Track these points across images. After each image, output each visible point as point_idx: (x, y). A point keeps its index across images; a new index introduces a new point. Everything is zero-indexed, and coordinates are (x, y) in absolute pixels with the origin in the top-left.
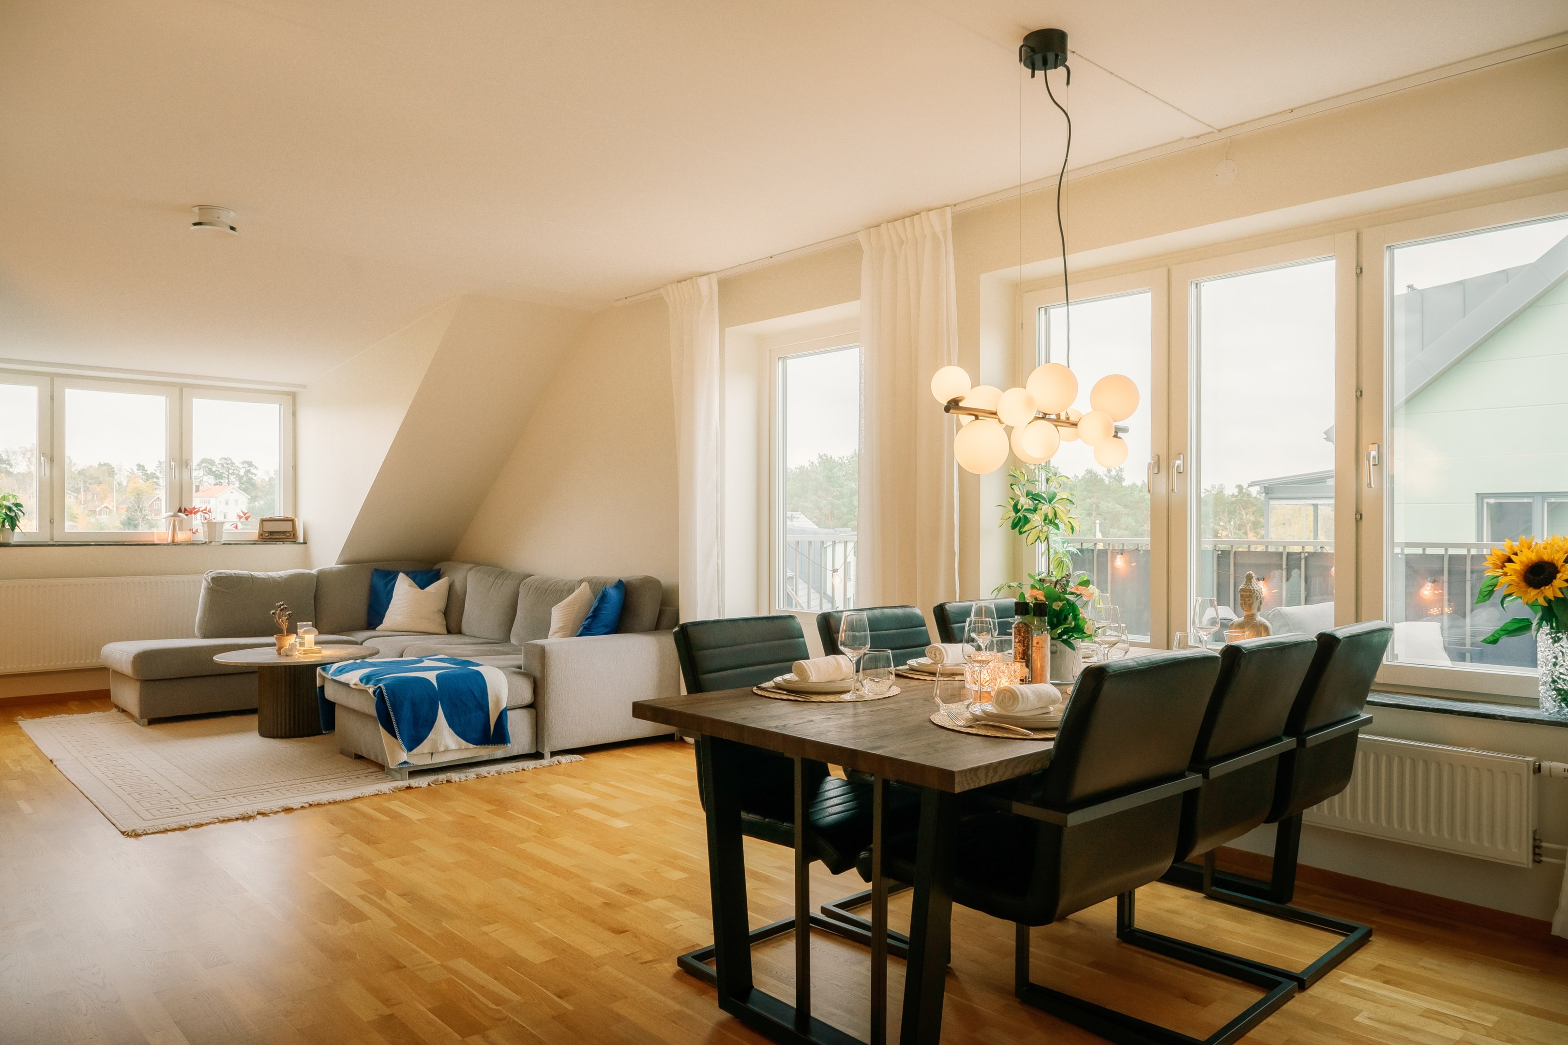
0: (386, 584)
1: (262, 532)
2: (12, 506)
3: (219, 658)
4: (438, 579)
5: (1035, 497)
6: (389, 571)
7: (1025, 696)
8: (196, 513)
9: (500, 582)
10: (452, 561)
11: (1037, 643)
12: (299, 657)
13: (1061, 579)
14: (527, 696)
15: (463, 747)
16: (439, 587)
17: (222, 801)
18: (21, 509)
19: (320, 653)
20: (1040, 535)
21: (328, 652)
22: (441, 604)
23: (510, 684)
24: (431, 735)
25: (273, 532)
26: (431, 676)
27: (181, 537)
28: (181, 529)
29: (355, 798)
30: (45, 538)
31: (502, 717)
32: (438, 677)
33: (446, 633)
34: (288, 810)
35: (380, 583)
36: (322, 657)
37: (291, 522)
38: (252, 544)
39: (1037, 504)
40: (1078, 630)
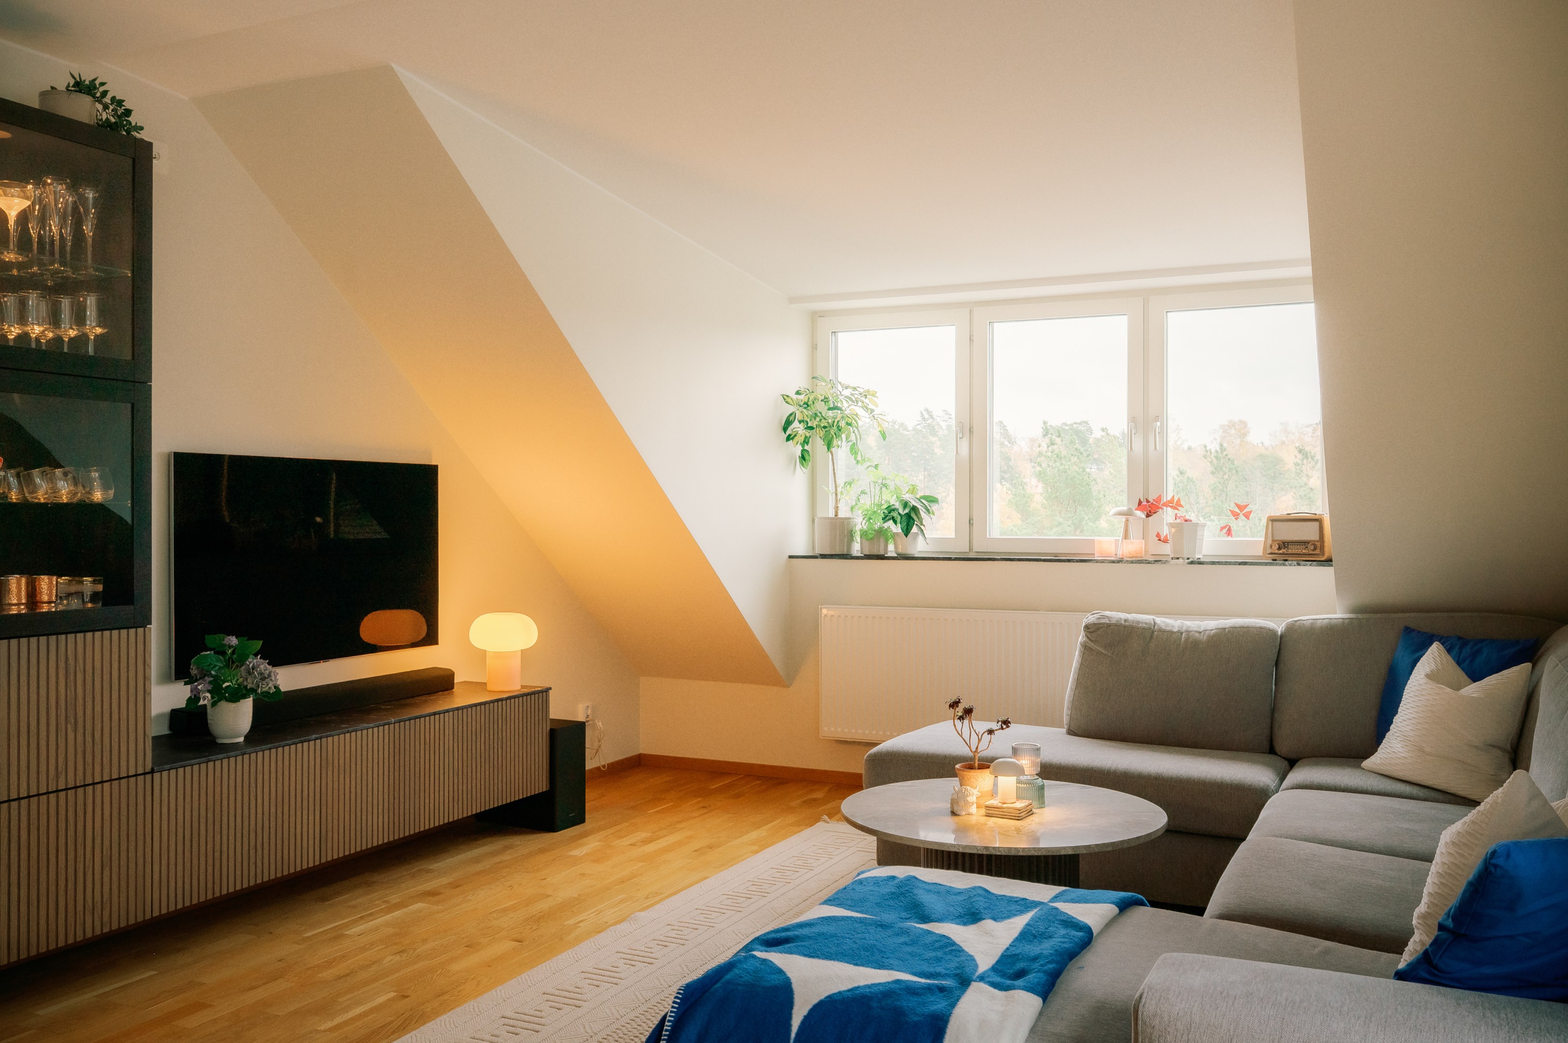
1: (1273, 542)
6: (1419, 634)
8: (1162, 508)
25: (1289, 542)
27: (1134, 548)
37: (1317, 524)
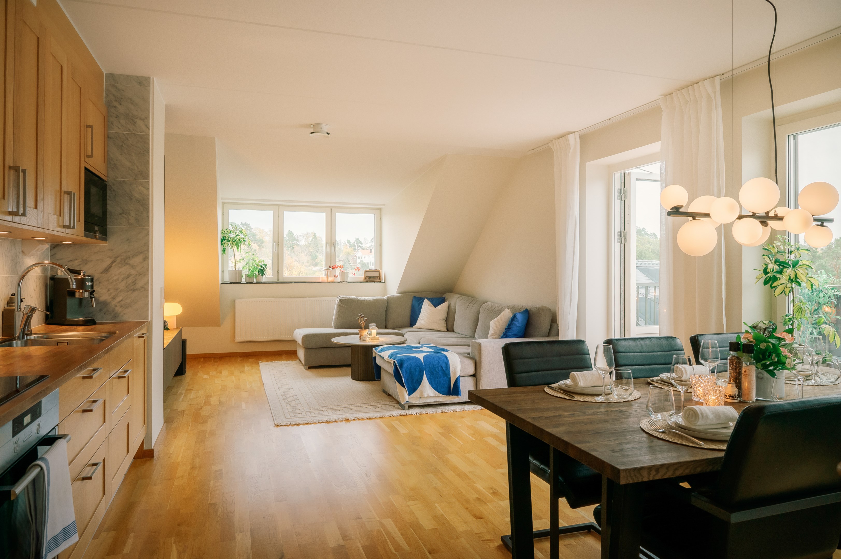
0: (419, 304)
1: (365, 277)
2: (262, 265)
3: (335, 340)
4: (444, 302)
5: (782, 265)
6: (421, 298)
7: (705, 415)
8: (336, 268)
9: (472, 305)
10: (453, 293)
11: (745, 372)
12: (368, 342)
13: (769, 327)
14: (471, 371)
15: (437, 395)
16: (444, 306)
17: (321, 412)
18: (266, 267)
19: (379, 339)
20: (785, 290)
21: (383, 339)
22: (444, 316)
23: (462, 363)
24: (420, 388)
25: (370, 277)
26: (421, 356)
27: (330, 279)
28: (331, 276)
29: (380, 417)
30: (275, 280)
31: (457, 381)
32: (425, 357)
33: (446, 330)
34: (347, 420)
35: (416, 304)
36: (380, 342)
37: (378, 272)
38: (360, 283)
39: (783, 269)
40: (781, 364)
